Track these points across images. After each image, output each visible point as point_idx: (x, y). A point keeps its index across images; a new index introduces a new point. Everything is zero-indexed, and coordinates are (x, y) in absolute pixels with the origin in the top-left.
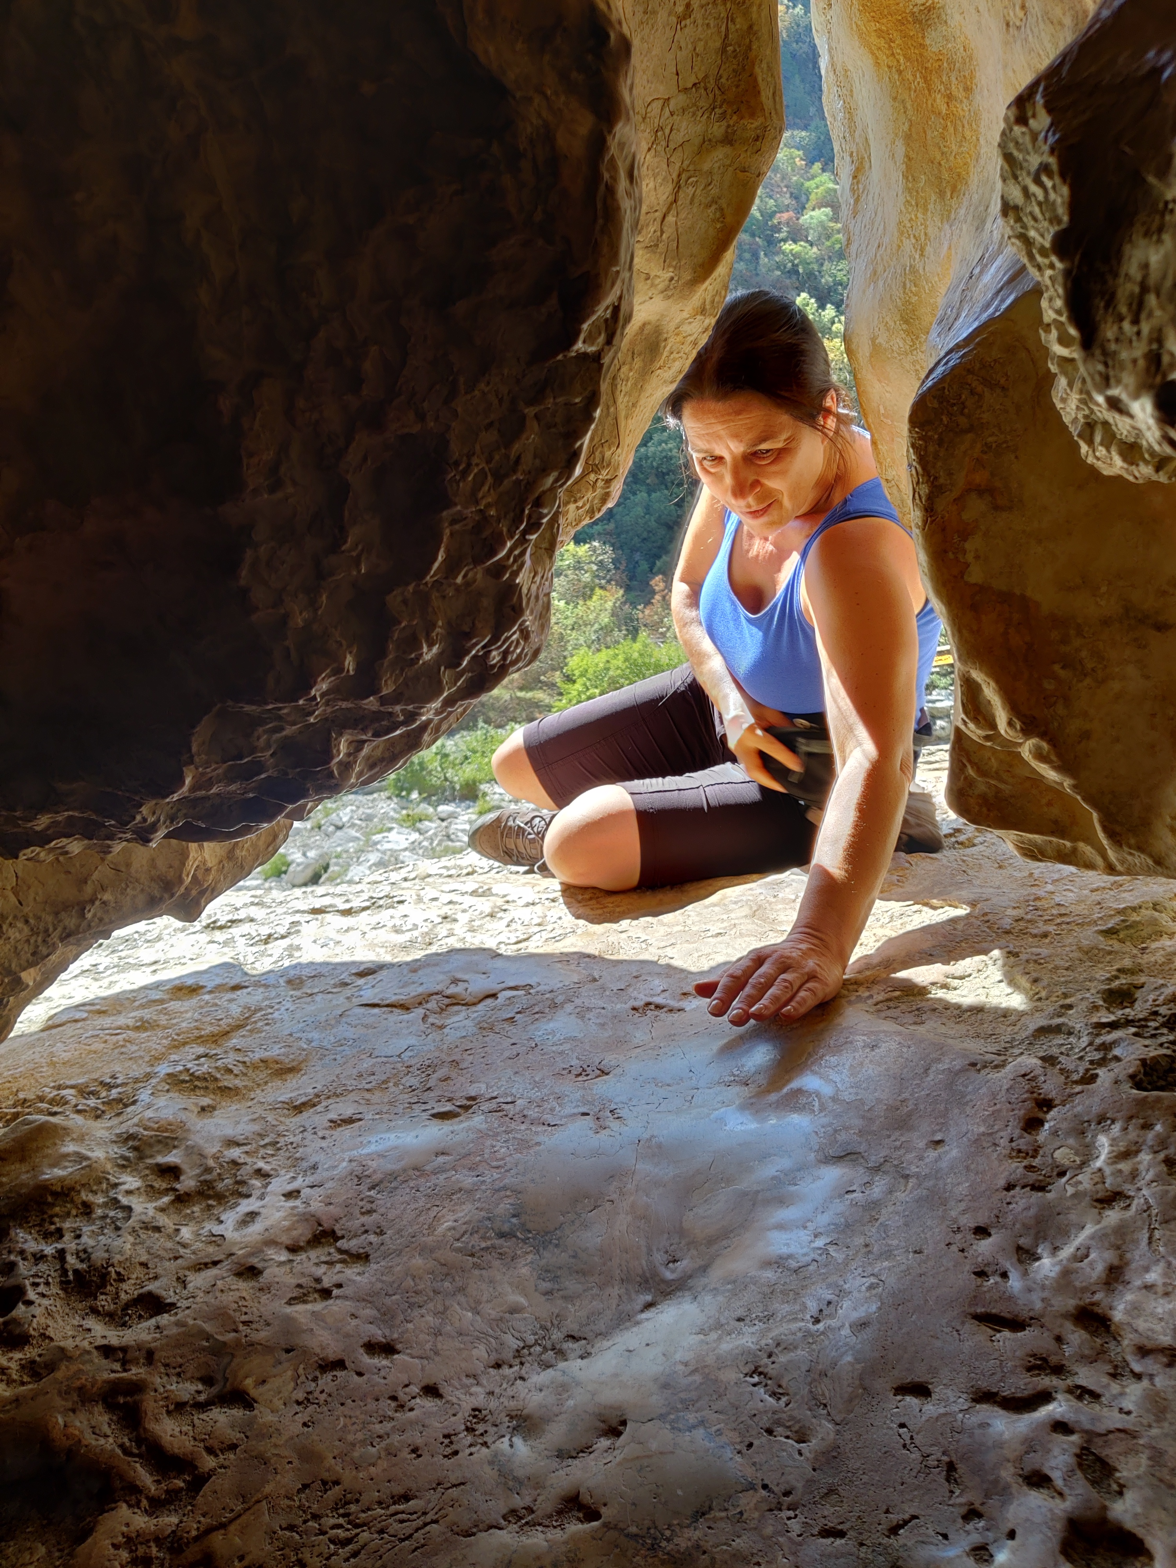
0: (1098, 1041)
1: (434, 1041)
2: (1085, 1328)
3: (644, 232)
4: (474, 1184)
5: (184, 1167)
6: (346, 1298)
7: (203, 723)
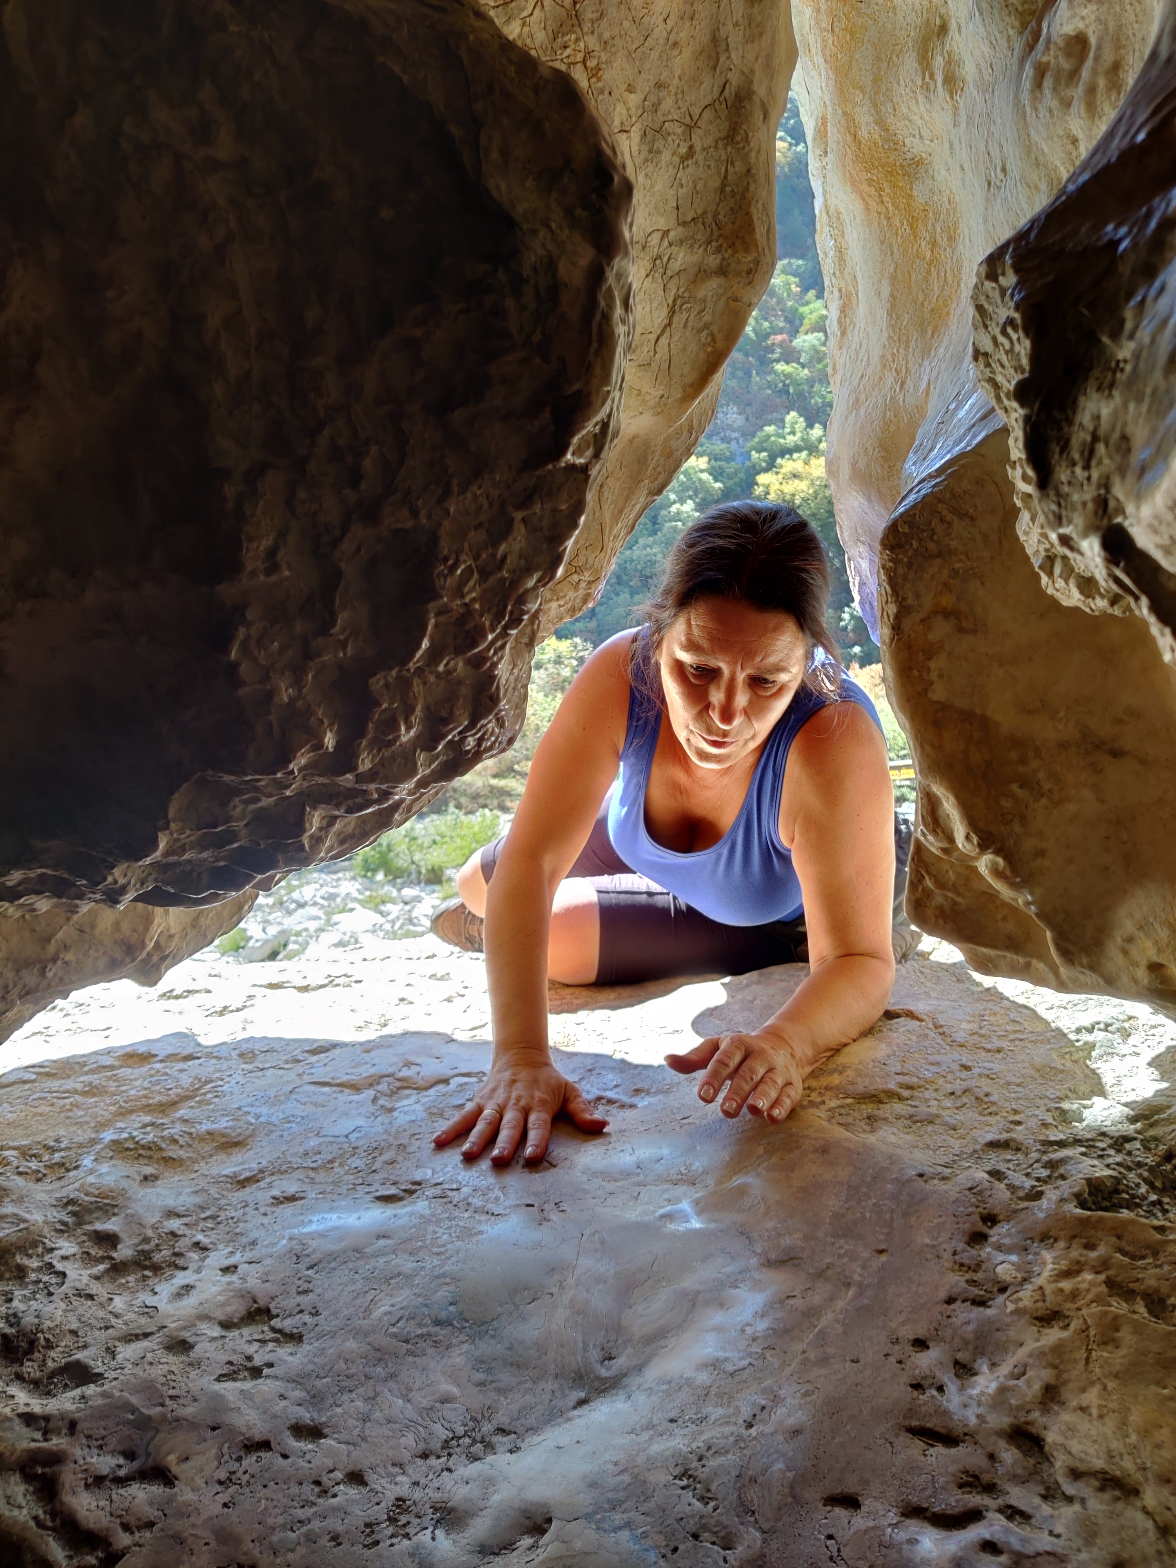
0: (1045, 1158)
1: (383, 1124)
2: (1018, 1447)
3: (638, 351)
4: (415, 1269)
5: (122, 1235)
6: (276, 1378)
7: (182, 790)
